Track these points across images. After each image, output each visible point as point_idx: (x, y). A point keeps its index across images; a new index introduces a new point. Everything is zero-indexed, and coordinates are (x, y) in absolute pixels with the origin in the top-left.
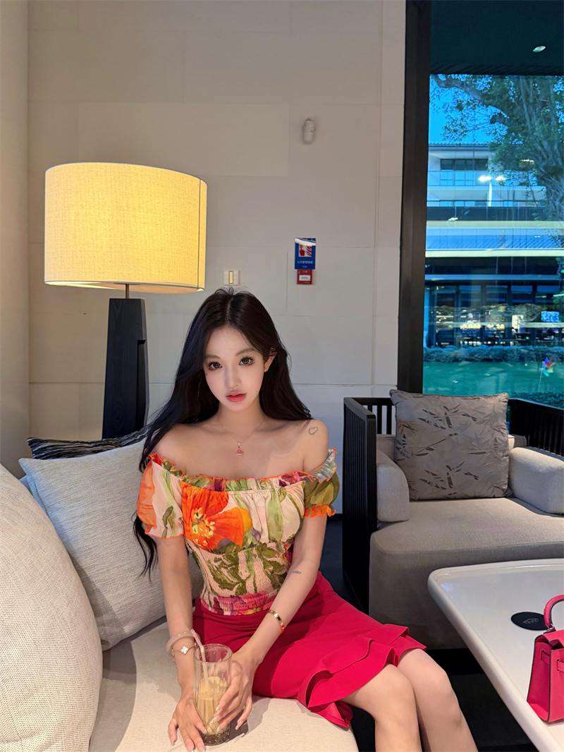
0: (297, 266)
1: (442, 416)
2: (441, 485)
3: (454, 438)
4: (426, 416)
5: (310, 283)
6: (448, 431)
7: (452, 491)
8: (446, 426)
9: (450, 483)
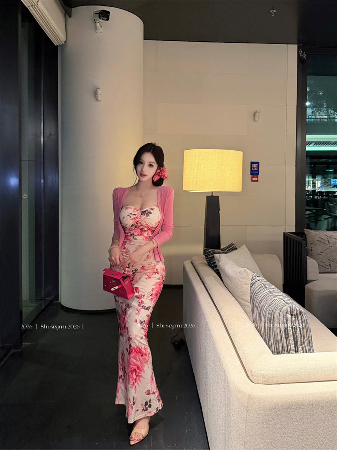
0: (251, 174)
1: (326, 240)
2: (326, 267)
3: (330, 248)
4: (319, 240)
5: (257, 181)
6: (329, 246)
7: (331, 270)
8: (327, 243)
9: (330, 267)
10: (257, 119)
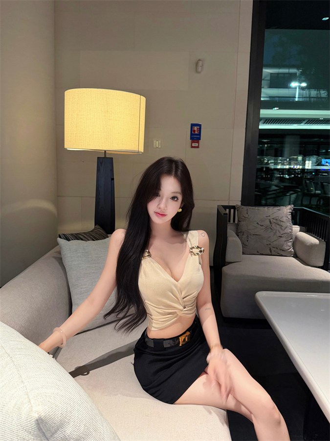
0: (191, 138)
5: (198, 147)
10: (200, 69)
